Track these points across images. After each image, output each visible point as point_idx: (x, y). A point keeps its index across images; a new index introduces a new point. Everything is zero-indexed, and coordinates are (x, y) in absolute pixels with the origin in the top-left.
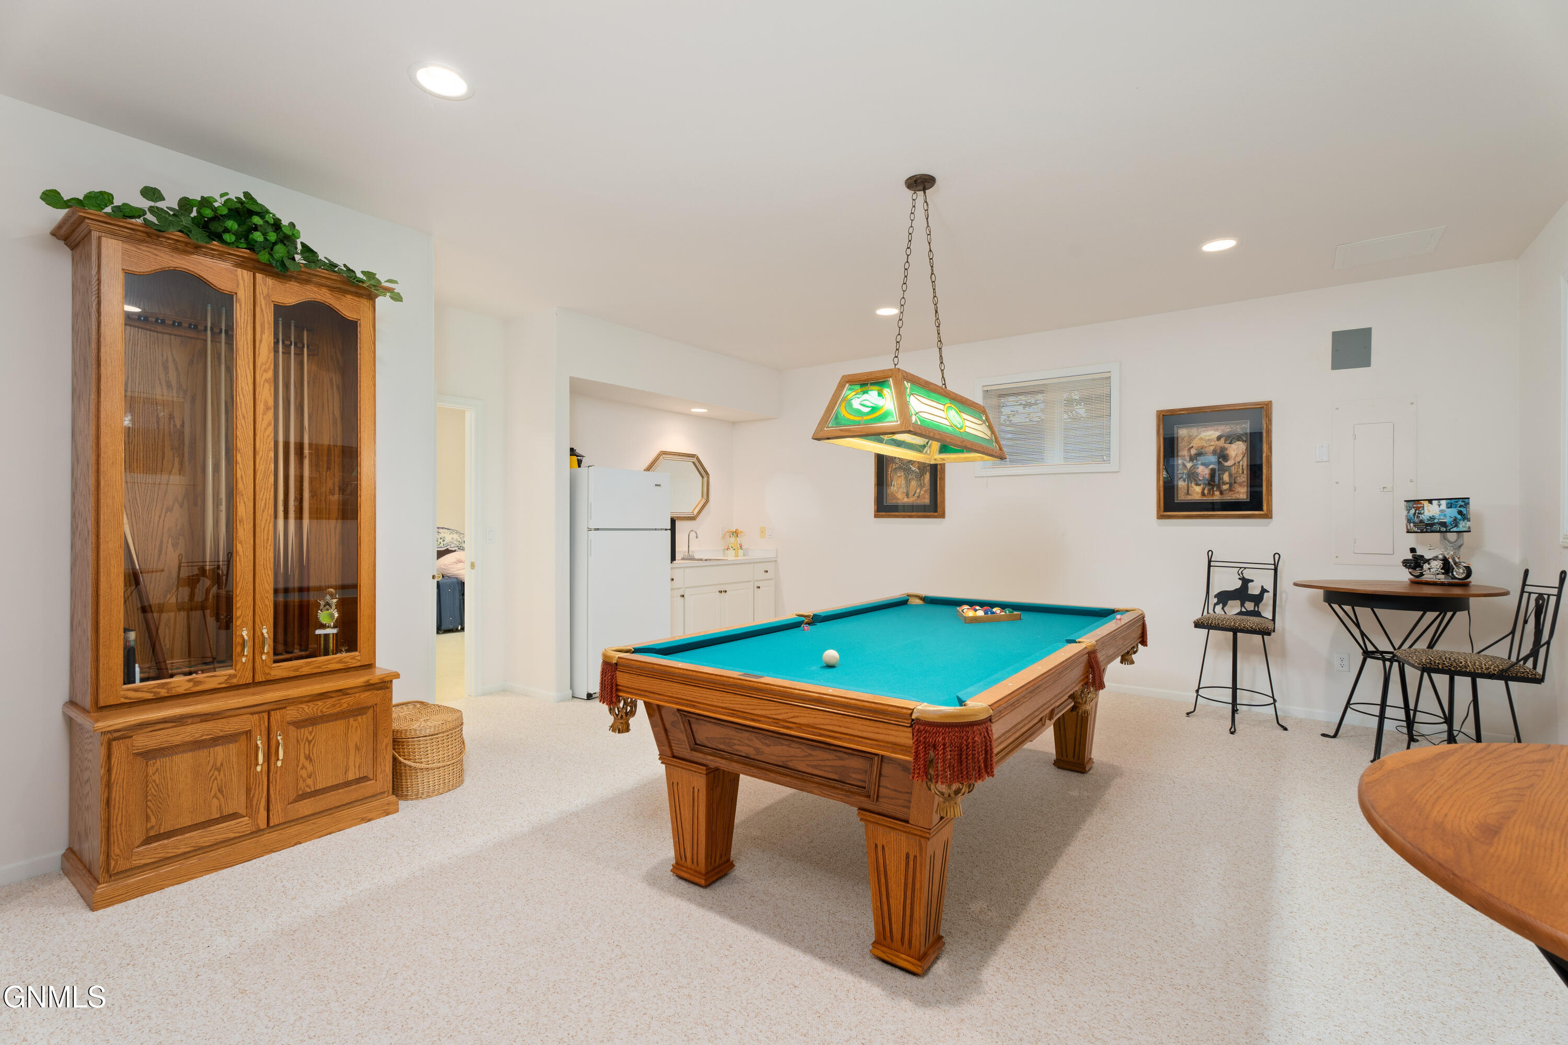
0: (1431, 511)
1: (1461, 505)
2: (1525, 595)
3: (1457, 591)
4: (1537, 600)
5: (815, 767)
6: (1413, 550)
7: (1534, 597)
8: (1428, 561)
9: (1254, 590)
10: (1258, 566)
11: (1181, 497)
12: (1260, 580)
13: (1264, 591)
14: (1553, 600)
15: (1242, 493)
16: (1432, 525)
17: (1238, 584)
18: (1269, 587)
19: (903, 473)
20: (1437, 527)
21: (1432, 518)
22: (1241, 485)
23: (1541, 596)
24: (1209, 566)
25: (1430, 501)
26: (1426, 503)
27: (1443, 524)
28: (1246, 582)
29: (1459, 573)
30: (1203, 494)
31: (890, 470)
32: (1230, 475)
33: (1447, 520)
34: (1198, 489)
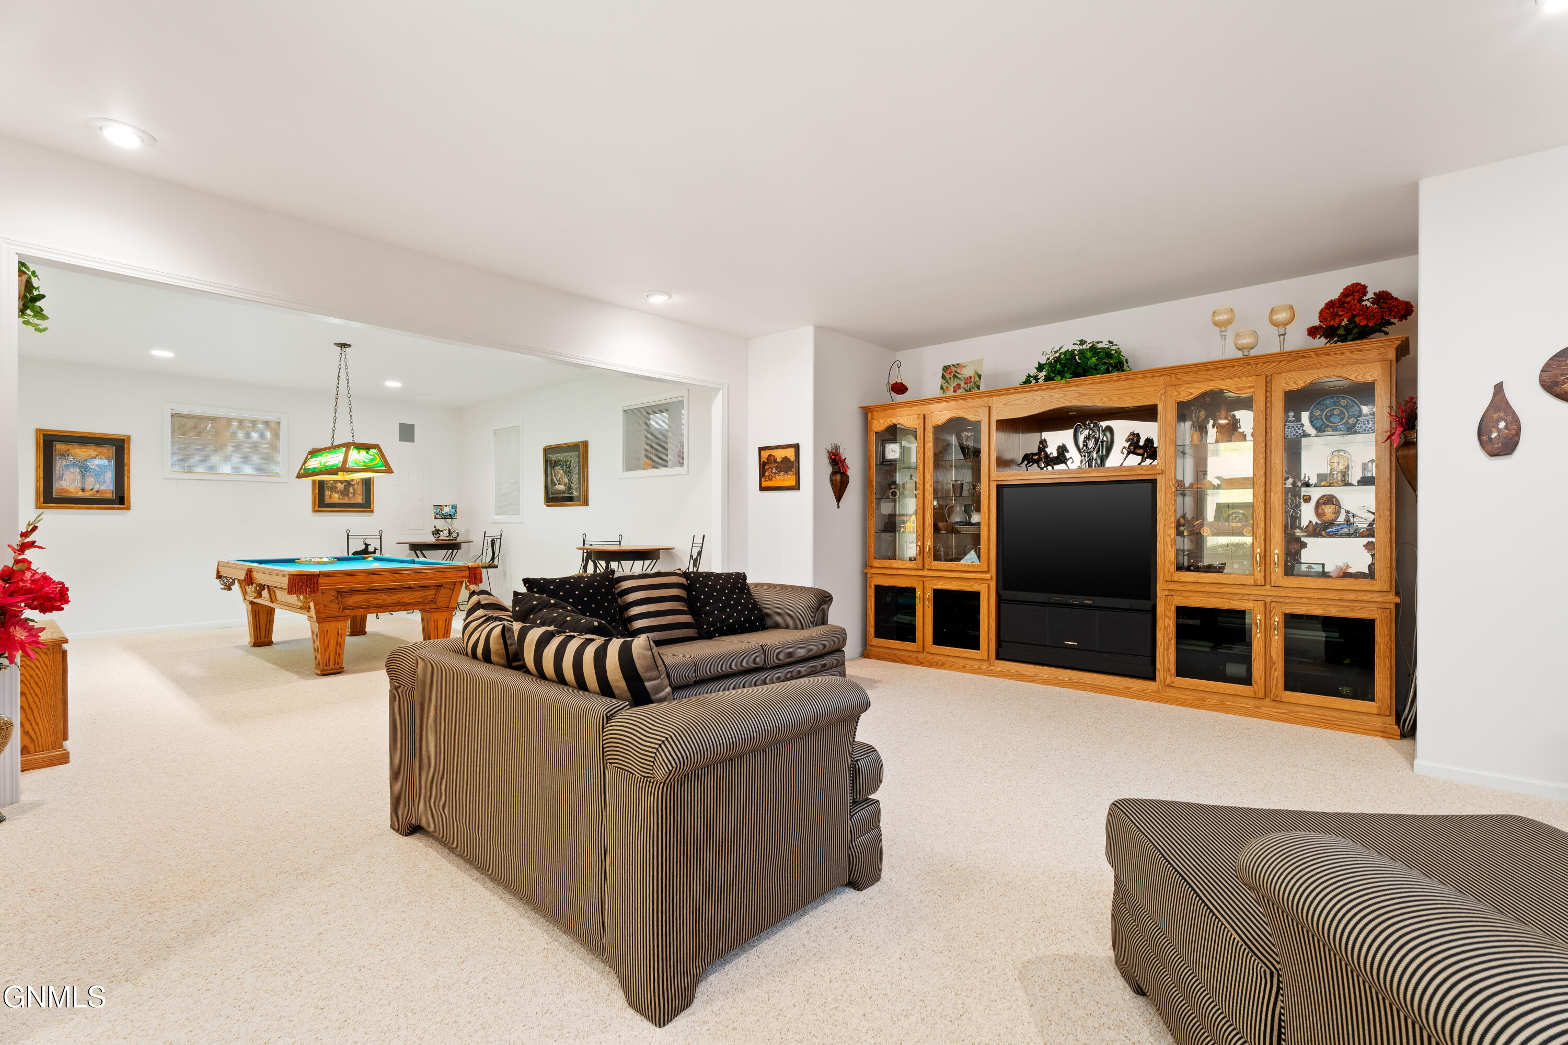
0: (446, 510)
1: (454, 507)
2: (486, 541)
3: (454, 542)
4: (491, 541)
5: (412, 599)
6: (435, 527)
7: (490, 541)
8: (442, 531)
9: (371, 549)
10: (372, 537)
11: (327, 500)
12: (374, 544)
13: (376, 549)
14: (498, 541)
15: (359, 499)
16: (446, 516)
17: (363, 547)
18: (378, 548)
19: (77, 470)
20: (448, 516)
21: (447, 513)
22: (359, 494)
23: (493, 540)
24: (348, 538)
25: (446, 506)
26: (444, 507)
27: (450, 515)
28: (367, 545)
29: (454, 535)
30: (339, 498)
31: (59, 466)
32: (354, 490)
33: (452, 514)
34: (336, 496)
